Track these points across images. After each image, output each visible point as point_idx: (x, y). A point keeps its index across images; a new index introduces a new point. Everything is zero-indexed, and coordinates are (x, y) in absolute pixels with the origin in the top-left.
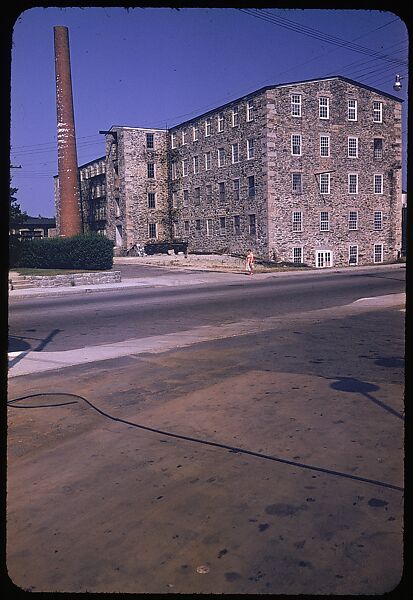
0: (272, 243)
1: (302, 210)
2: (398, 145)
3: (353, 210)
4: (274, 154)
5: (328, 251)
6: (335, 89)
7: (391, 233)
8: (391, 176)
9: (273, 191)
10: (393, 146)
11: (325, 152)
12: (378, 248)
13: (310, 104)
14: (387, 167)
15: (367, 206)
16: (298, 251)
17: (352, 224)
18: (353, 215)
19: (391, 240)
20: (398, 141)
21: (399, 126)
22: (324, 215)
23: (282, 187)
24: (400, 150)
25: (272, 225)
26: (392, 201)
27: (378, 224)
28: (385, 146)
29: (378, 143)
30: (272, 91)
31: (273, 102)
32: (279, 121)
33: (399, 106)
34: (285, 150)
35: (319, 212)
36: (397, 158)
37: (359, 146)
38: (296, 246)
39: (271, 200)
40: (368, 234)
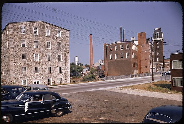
0: (12, 78)
1: (26, 66)
2: (68, 45)
3: (49, 66)
4: (13, 46)
5: (38, 81)
6: (40, 25)
7: (66, 74)
8: (65, 55)
9: (13, 59)
10: (66, 45)
11: (36, 46)
12: (60, 80)
13: (29, 30)
14: (63, 52)
15: (55, 65)
16: (25, 81)
17: (49, 71)
18: (49, 68)
19: (66, 77)
20: (67, 44)
21: (68, 39)
22: (37, 68)
23: (16, 58)
24: (69, 46)
25: (12, 72)
26: (66, 63)
27: (60, 71)
28: (62, 45)
29: (59, 44)
30: (12, 24)
31: (12, 28)
32: (15, 35)
33: (67, 32)
34: (18, 45)
35: (34, 67)
36: (67, 49)
37: (51, 45)
38: (24, 79)
39: (12, 63)
40: (56, 75)
